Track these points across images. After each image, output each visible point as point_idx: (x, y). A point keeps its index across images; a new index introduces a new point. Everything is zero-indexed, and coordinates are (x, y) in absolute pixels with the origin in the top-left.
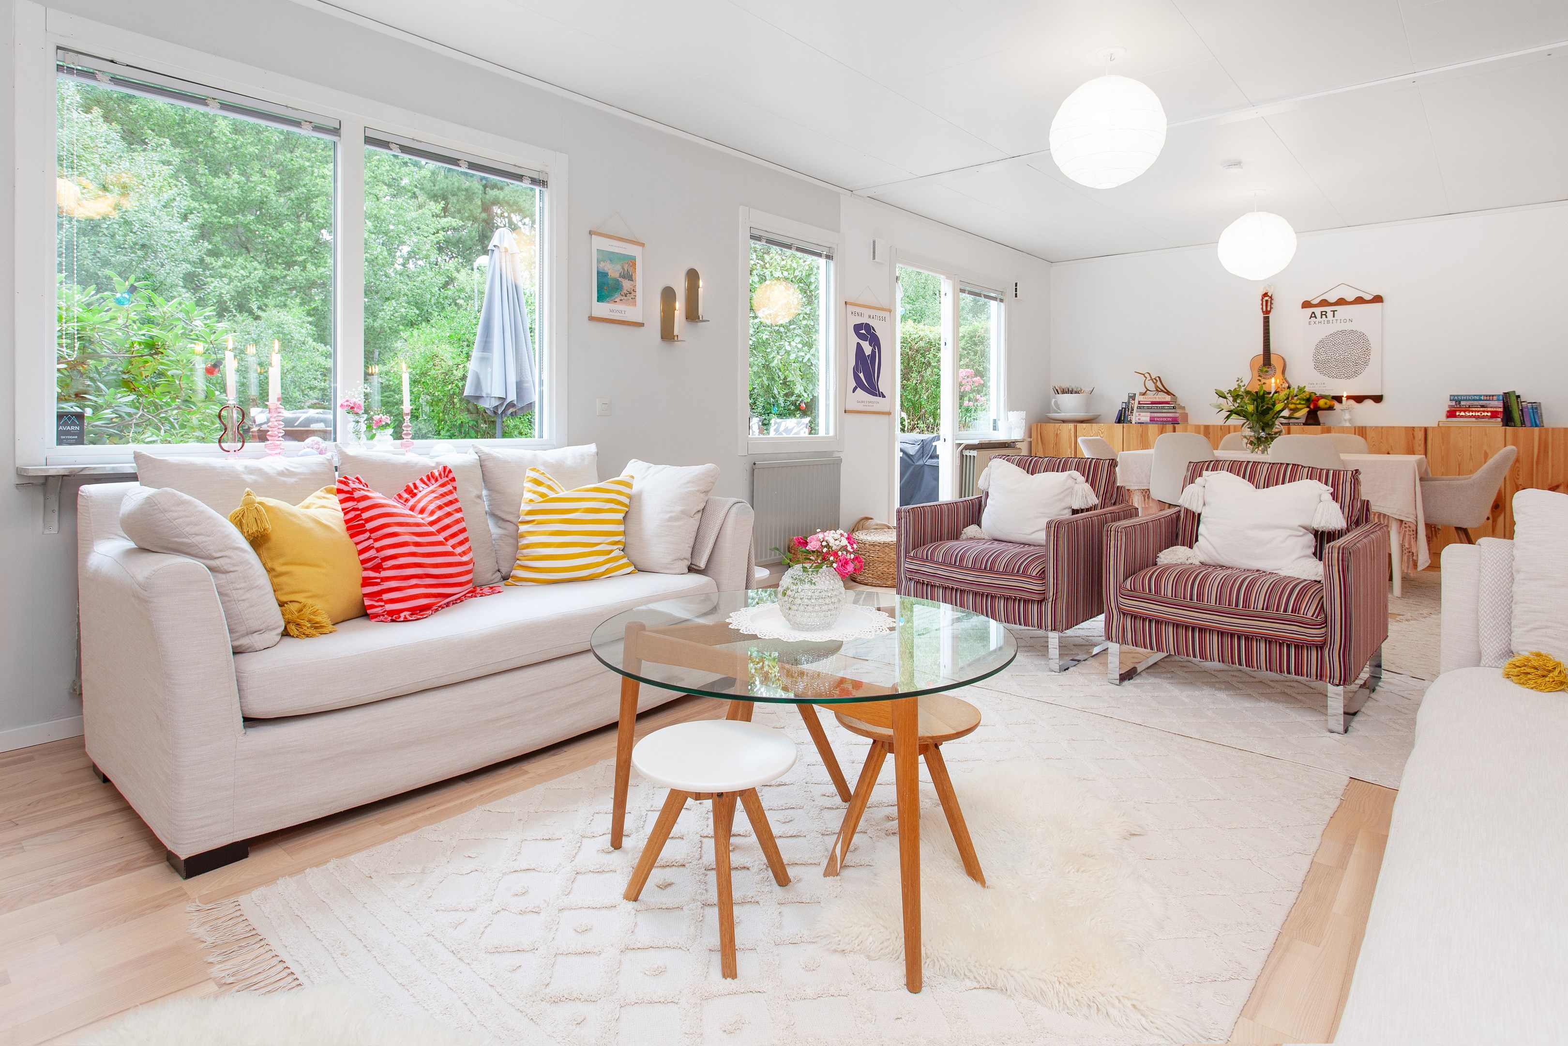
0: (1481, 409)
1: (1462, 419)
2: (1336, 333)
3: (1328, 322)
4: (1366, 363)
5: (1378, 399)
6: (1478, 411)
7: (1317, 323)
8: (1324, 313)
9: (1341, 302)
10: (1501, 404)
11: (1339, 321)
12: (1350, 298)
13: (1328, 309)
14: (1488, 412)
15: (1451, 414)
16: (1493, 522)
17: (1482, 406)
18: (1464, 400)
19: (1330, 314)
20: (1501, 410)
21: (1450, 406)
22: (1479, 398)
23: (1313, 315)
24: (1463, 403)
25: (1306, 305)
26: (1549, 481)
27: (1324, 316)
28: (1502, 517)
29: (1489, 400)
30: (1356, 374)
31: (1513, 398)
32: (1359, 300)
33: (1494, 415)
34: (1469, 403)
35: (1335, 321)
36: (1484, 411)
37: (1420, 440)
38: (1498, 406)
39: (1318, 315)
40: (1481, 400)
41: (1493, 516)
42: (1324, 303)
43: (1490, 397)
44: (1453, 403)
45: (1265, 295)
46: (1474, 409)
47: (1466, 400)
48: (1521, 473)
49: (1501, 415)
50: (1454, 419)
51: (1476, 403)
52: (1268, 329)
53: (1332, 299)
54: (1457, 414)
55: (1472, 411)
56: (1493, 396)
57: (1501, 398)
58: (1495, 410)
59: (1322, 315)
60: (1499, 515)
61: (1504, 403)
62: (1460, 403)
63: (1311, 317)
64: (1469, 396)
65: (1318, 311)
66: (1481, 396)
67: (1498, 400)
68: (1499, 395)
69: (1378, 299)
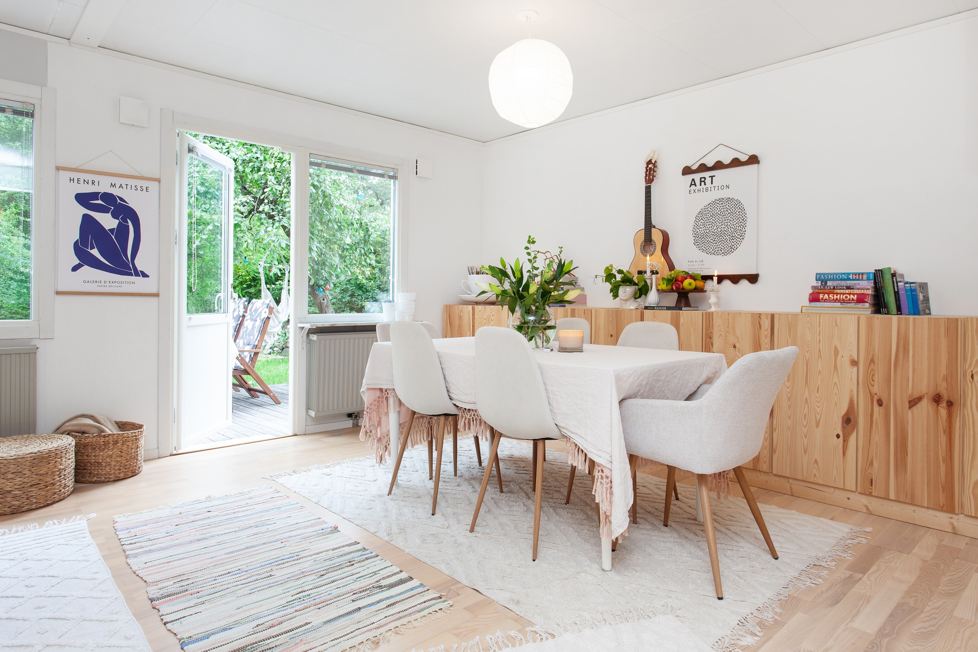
0: (847, 291)
1: (826, 304)
2: (714, 202)
3: (707, 190)
4: (742, 237)
5: (753, 279)
6: (844, 294)
7: (696, 191)
8: (703, 180)
9: (719, 166)
10: (871, 284)
11: (716, 188)
12: (727, 161)
13: (707, 174)
14: (854, 294)
15: (814, 298)
16: (844, 441)
17: (848, 288)
18: (830, 280)
19: (708, 180)
20: (870, 292)
21: (814, 288)
22: (846, 277)
23: (693, 183)
24: (829, 283)
25: (687, 171)
26: (910, 391)
27: (703, 183)
28: (855, 433)
29: (859, 280)
30: (732, 249)
31: (888, 277)
32: (736, 163)
33: (861, 299)
34: (835, 283)
35: (713, 188)
36: (850, 294)
37: (766, 331)
38: (867, 288)
39: (698, 182)
40: (849, 279)
41: (844, 434)
42: (703, 168)
43: (859, 276)
44: (819, 284)
45: (649, 162)
46: (839, 291)
47: (833, 280)
48: (876, 378)
49: (870, 300)
50: (818, 304)
51: (843, 283)
52: (650, 200)
53: (710, 164)
54: (821, 296)
55: (837, 294)
56: (863, 274)
57: (872, 276)
58: (862, 292)
59: (701, 181)
60: (850, 433)
61: (875, 283)
62: (826, 283)
63: (691, 185)
64: (837, 274)
65: (697, 177)
66: (849, 274)
67: (868, 279)
68: (868, 274)
69: (753, 160)
